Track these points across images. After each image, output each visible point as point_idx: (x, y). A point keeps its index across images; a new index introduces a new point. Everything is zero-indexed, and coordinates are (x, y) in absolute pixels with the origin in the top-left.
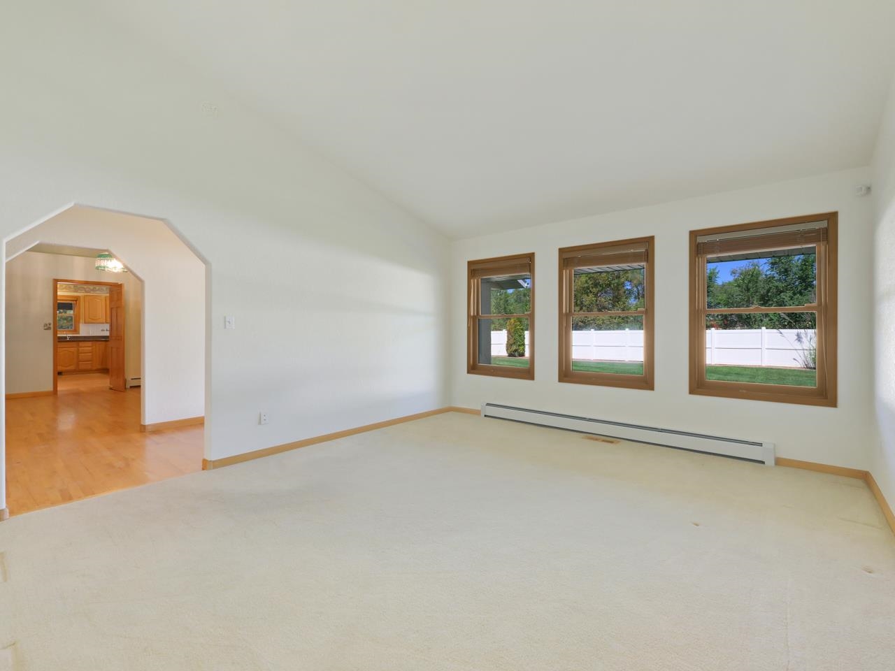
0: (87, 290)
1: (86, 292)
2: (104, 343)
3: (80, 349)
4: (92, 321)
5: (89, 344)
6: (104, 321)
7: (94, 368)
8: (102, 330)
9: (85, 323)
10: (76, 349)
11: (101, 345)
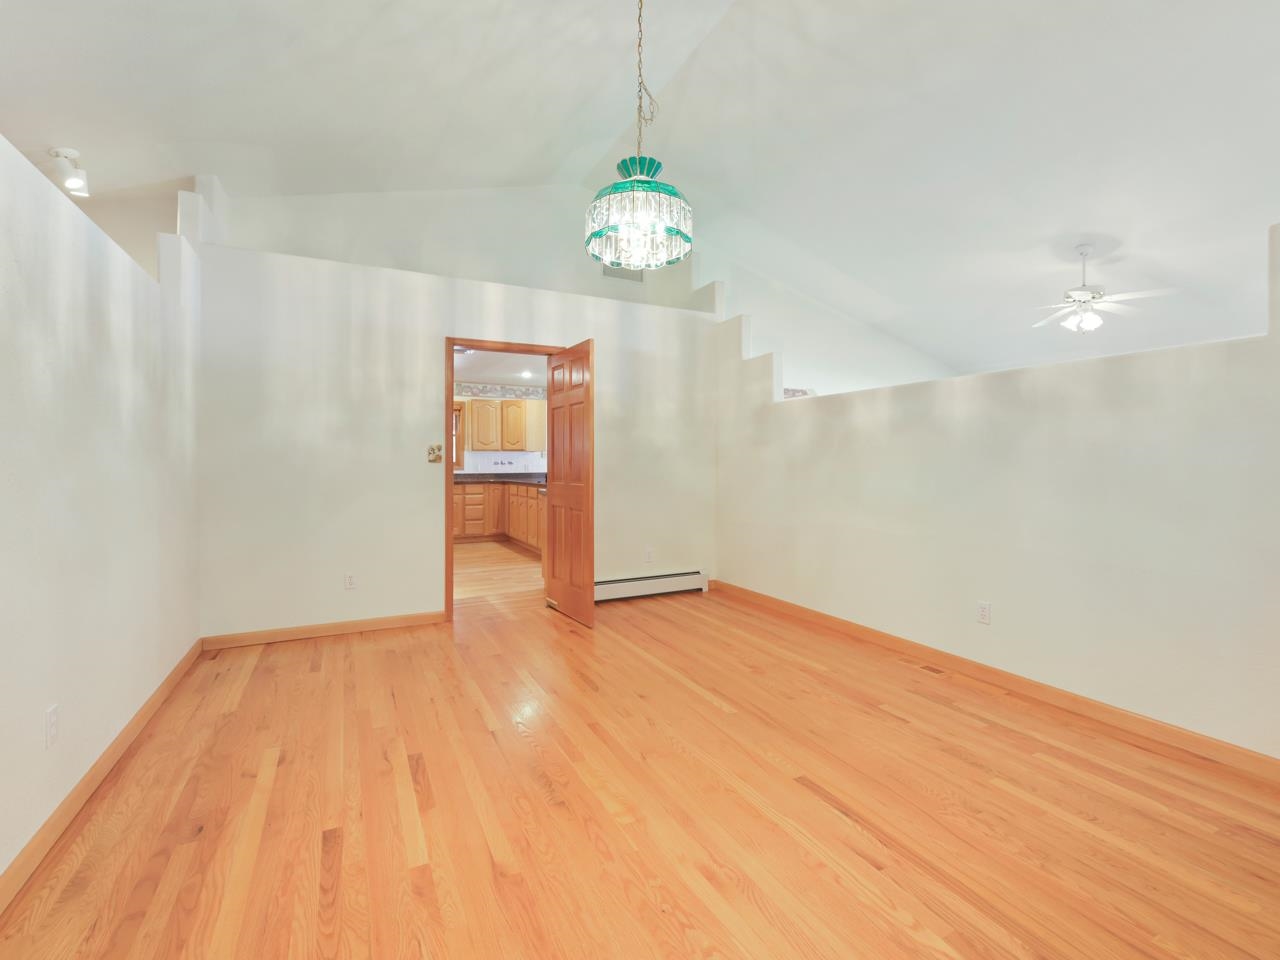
0: (475, 390)
1: (474, 395)
2: (500, 487)
3: (467, 496)
4: (482, 447)
5: (479, 488)
6: (500, 448)
7: (486, 534)
8: (496, 463)
9: (473, 450)
10: (461, 497)
11: (496, 491)
